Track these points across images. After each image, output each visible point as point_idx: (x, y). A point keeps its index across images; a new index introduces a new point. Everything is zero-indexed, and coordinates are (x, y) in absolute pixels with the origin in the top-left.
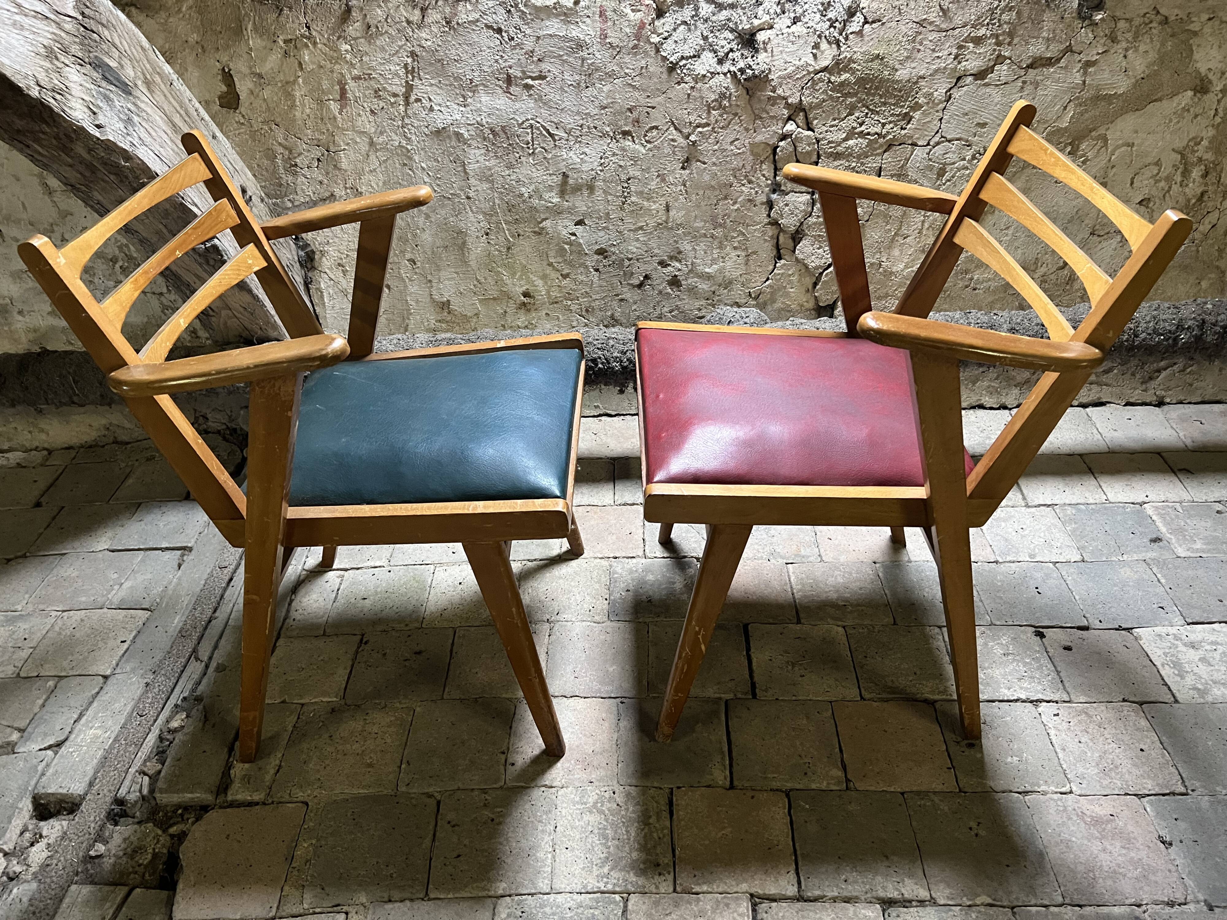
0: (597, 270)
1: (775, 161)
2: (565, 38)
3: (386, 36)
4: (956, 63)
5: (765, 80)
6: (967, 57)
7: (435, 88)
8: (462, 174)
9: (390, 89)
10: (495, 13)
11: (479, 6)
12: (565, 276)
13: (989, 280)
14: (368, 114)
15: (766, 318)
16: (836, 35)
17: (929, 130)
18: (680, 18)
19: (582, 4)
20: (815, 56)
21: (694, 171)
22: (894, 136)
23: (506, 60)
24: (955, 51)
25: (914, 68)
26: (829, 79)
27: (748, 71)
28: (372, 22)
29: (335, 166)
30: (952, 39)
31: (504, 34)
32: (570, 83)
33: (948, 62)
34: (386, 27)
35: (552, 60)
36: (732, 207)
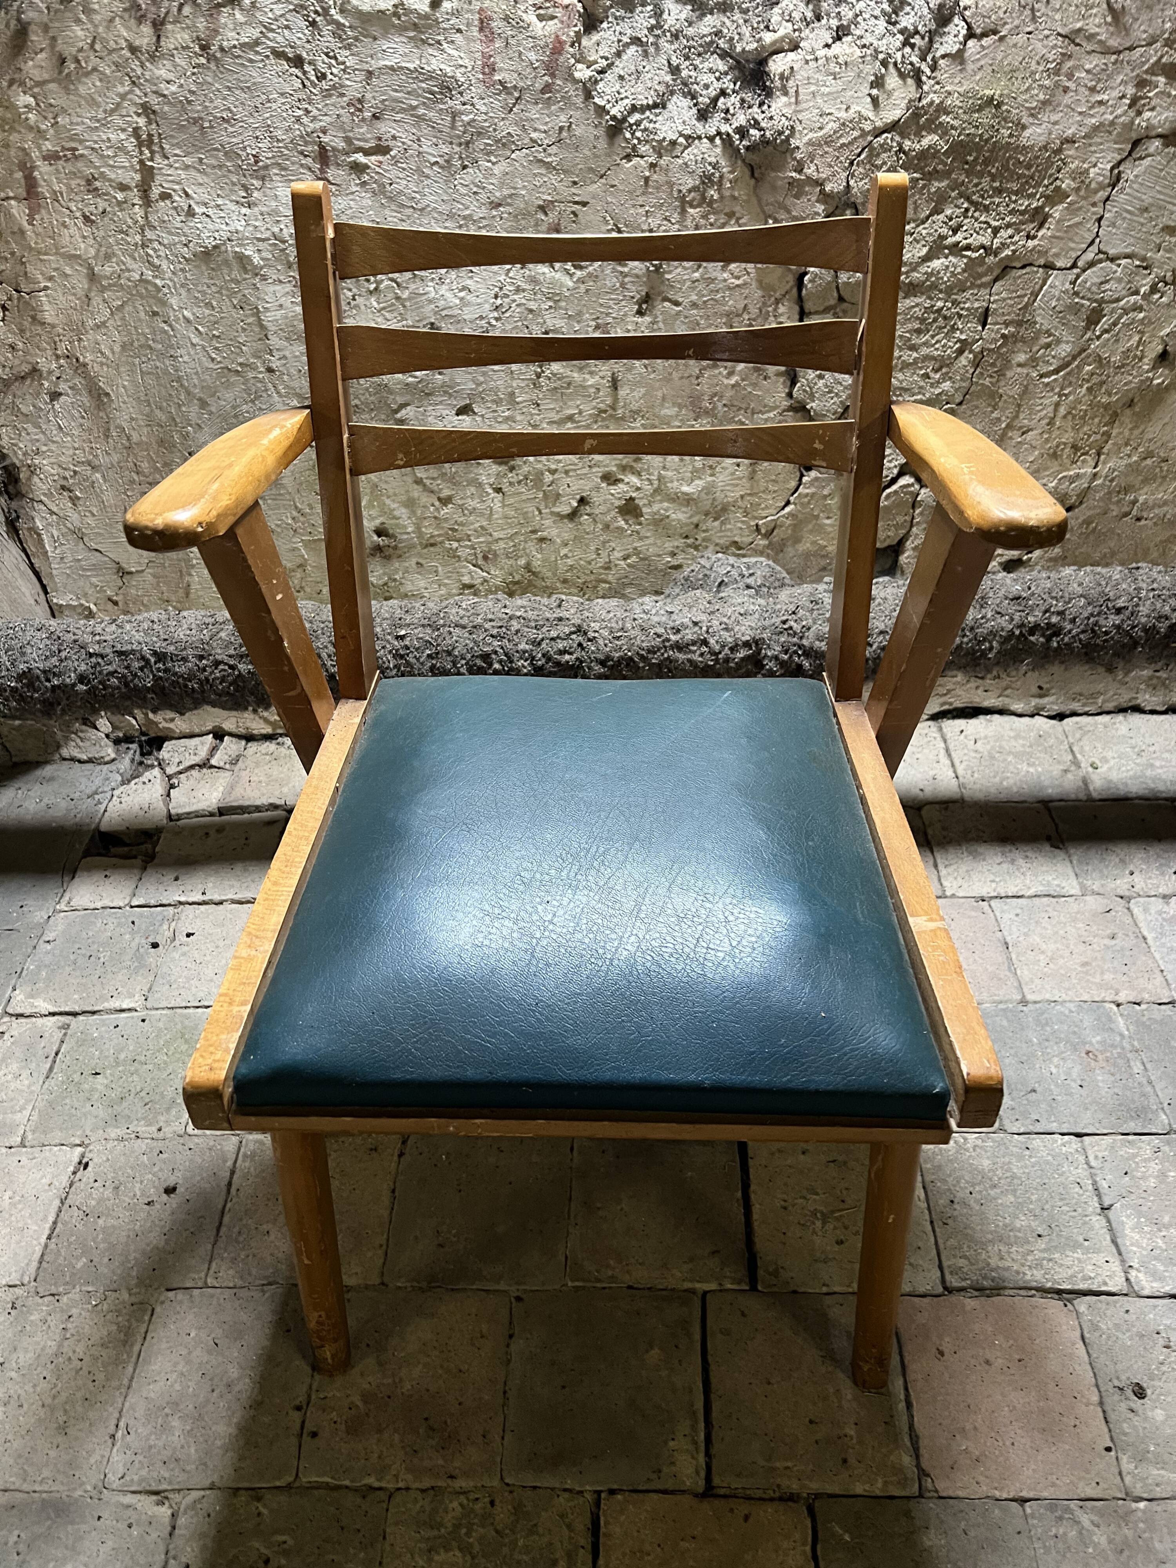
0: (498, 490)
1: (800, 300)
2: (417, 74)
3: (95, 77)
4: (1132, 113)
5: (783, 149)
6: (1153, 103)
7: (193, 173)
8: (257, 329)
9: (113, 176)
10: (287, 27)
11: (258, 14)
12: (445, 501)
13: (1165, 503)
14: (80, 222)
15: (785, 574)
16: (915, 59)
17: (1076, 239)
18: (629, 32)
19: (446, 6)
20: (875, 101)
21: (660, 318)
22: (1014, 252)
23: (315, 118)
24: (1130, 91)
25: (1056, 123)
26: (900, 145)
27: (752, 131)
28: (69, 51)
29: (34, 318)
30: (1128, 69)
31: (307, 67)
32: (433, 160)
33: (1119, 112)
34: (94, 61)
35: (398, 117)
36: (726, 381)
